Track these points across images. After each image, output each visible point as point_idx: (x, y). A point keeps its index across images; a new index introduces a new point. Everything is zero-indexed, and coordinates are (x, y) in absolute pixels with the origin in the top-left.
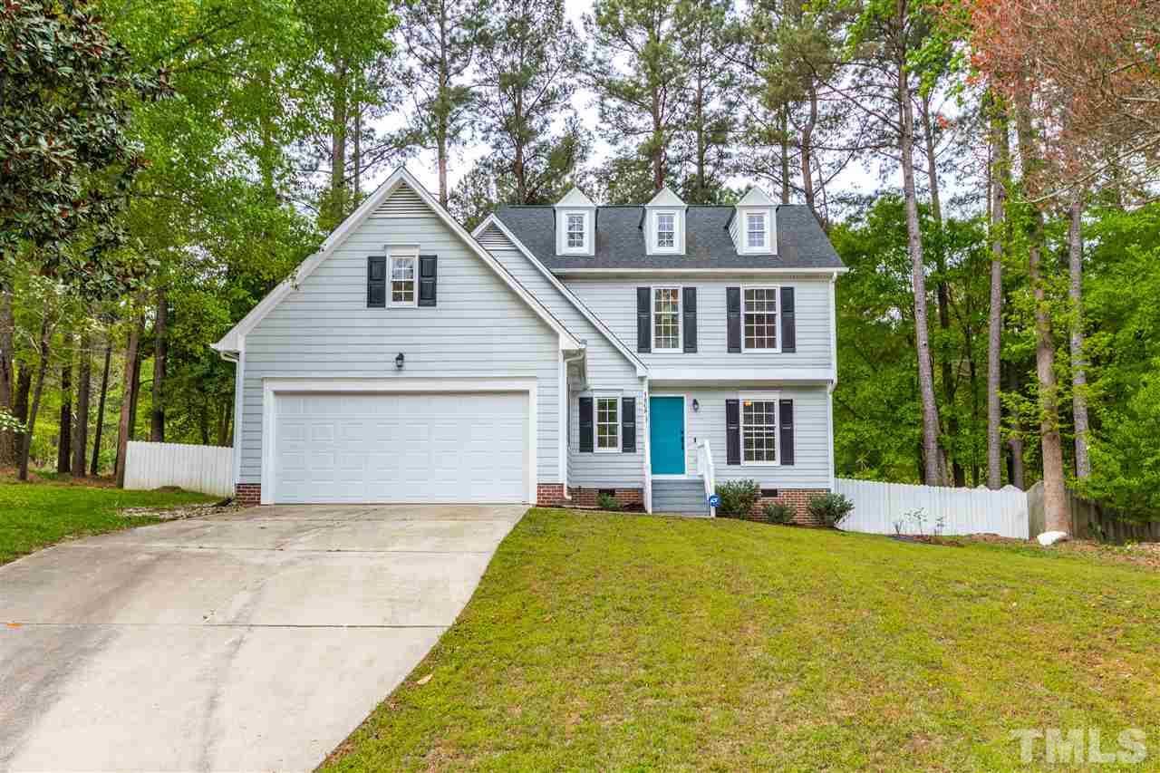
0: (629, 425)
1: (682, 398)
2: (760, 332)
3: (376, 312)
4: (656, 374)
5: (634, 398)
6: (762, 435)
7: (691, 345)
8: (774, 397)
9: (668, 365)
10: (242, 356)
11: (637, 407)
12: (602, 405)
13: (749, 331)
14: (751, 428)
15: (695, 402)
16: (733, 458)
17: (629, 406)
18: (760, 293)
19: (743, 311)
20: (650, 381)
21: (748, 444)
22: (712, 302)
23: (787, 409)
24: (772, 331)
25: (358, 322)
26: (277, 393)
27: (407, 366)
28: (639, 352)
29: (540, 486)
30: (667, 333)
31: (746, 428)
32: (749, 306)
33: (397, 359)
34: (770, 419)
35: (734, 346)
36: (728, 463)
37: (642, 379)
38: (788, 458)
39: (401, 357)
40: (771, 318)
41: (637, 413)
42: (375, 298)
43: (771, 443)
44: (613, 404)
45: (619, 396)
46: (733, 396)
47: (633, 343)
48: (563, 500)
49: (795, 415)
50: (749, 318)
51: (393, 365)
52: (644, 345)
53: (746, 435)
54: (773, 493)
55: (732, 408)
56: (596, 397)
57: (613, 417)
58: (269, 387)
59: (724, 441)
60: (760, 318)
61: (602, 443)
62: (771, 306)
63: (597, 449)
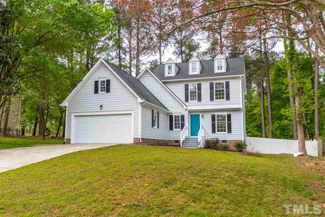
0: (183, 122)
1: (199, 115)
2: (220, 94)
3: (96, 95)
4: (190, 108)
5: (184, 115)
6: (222, 124)
7: (200, 99)
8: (225, 114)
9: (194, 105)
10: (67, 107)
11: (185, 117)
12: (176, 117)
13: (216, 95)
14: (219, 123)
15: (203, 116)
16: (214, 131)
17: (183, 117)
18: (220, 84)
19: (214, 89)
20: (188, 110)
21: (218, 127)
22: (205, 87)
23: (229, 117)
24: (223, 94)
25: (92, 98)
26: (75, 116)
27: (103, 108)
28: (185, 102)
29: (134, 139)
30: (193, 96)
31: (217, 123)
32: (216, 88)
33: (100, 106)
34: (224, 120)
35: (212, 99)
36: (212, 133)
37: (186, 109)
38: (230, 131)
39: (101, 106)
40: (223, 91)
41: (185, 119)
42: (96, 92)
43: (225, 127)
44: (178, 117)
45: (180, 115)
46: (213, 114)
47: (183, 99)
48: (140, 143)
49: (232, 118)
50: (216, 91)
51: (99, 108)
52: (187, 100)
53: (218, 124)
54: (225, 141)
55: (213, 117)
56: (174, 115)
57: (179, 120)
58: (73, 115)
59: (211, 126)
60: (220, 91)
61: (176, 128)
62: (223, 87)
63: (174, 129)
